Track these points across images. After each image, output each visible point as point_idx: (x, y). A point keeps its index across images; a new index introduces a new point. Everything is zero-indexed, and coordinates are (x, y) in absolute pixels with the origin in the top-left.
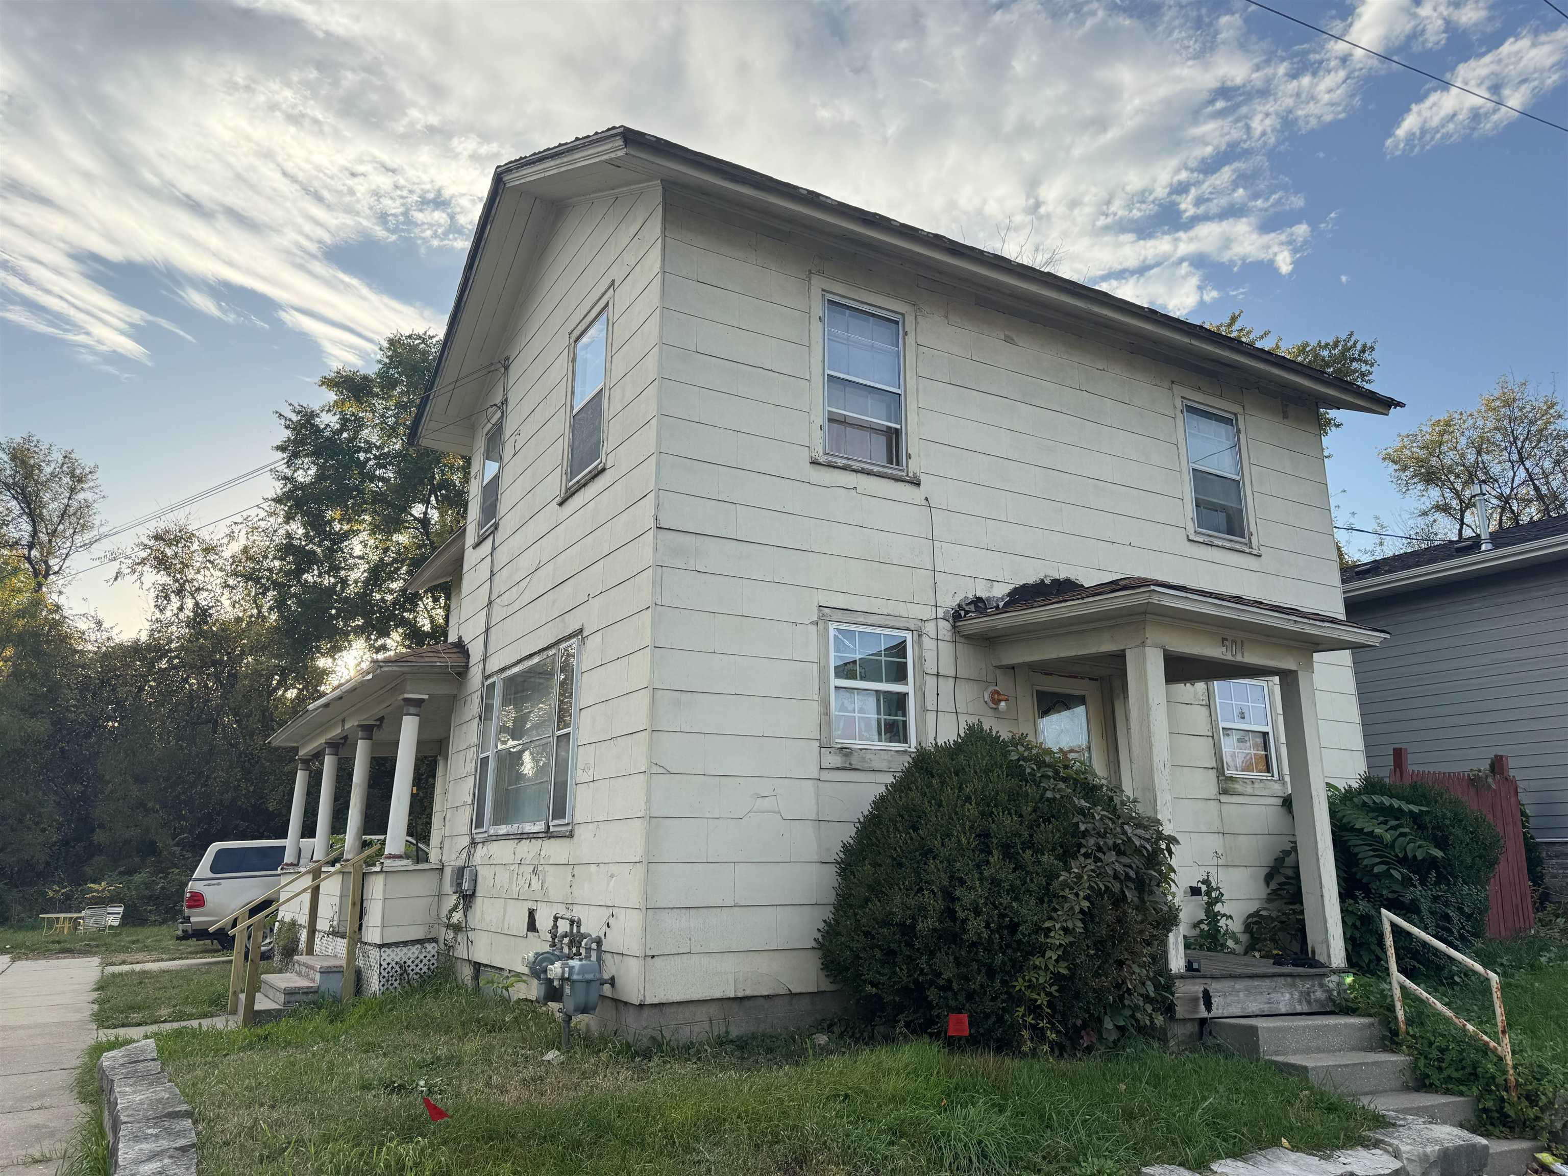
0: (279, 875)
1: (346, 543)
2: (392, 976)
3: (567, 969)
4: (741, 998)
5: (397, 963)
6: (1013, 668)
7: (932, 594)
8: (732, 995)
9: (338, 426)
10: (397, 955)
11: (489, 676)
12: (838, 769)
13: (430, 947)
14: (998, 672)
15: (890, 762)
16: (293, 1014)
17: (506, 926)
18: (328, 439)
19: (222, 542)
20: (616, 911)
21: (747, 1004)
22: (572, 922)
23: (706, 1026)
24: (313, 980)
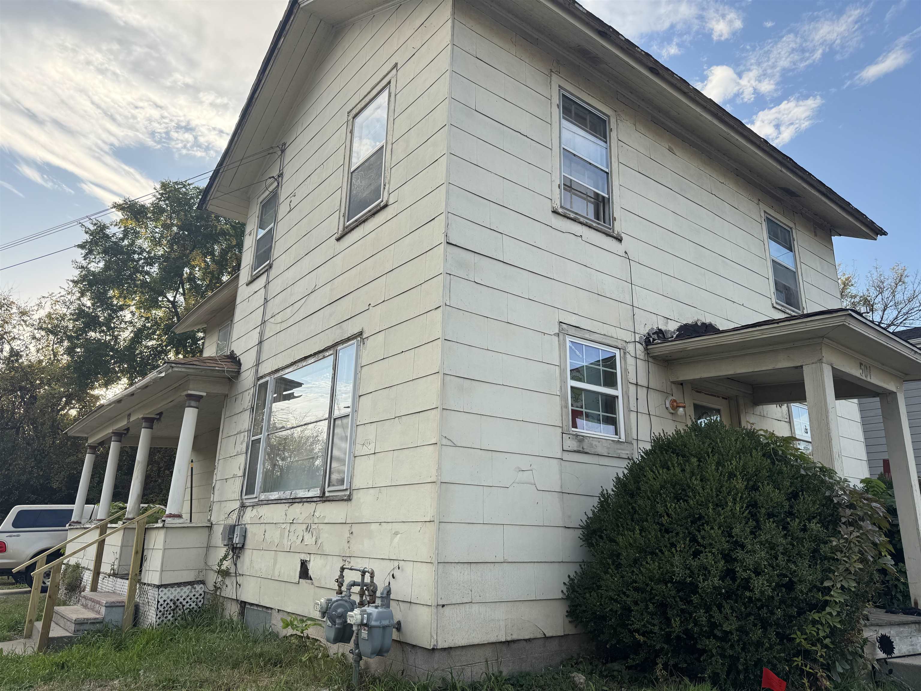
0: (67, 530)
1: (121, 313)
2: (167, 611)
3: (365, 616)
4: (508, 642)
5: (171, 600)
6: (682, 384)
7: (631, 323)
8: (503, 640)
9: (121, 236)
10: (172, 593)
11: (262, 377)
12: (575, 451)
13: (198, 587)
14: (673, 385)
15: (608, 448)
16: (82, 641)
17: (277, 573)
18: (115, 243)
19: (33, 308)
20: (402, 564)
21: (514, 646)
22: (364, 573)
23: (483, 666)
24: (98, 612)
